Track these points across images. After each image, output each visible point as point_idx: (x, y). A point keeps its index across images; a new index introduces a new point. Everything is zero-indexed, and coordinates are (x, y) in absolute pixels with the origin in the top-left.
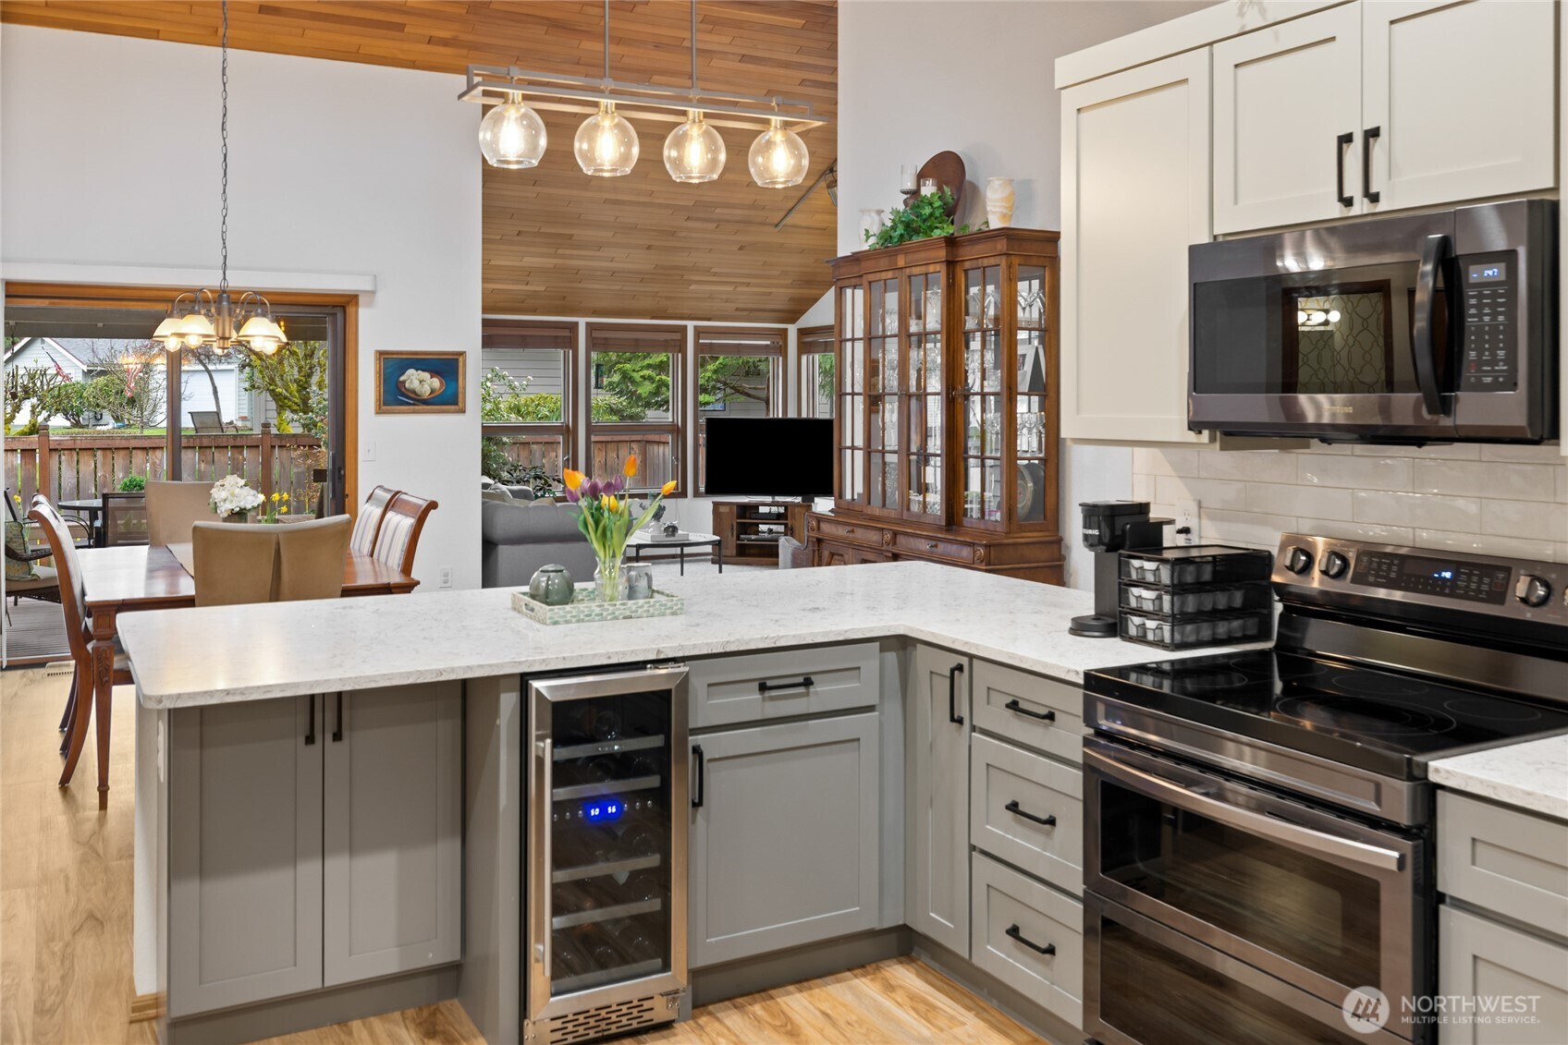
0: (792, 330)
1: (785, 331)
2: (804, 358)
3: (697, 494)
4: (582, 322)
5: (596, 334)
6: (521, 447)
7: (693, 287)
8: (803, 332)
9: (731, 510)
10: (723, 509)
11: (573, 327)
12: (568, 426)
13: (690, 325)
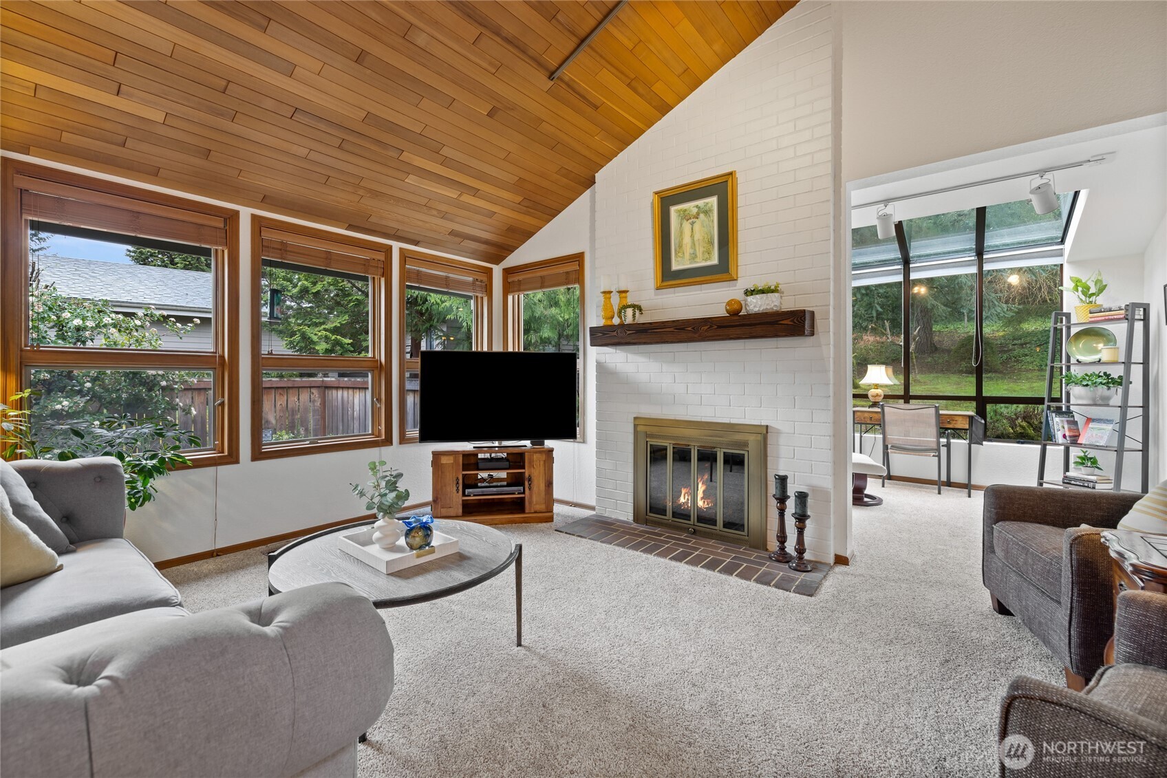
0: (497, 271)
1: (491, 269)
2: (510, 298)
3: (403, 440)
4: (246, 214)
5: (267, 235)
6: (195, 394)
7: (411, 179)
8: (507, 272)
9: (455, 460)
10: (445, 460)
11: (232, 218)
12: (222, 357)
13: (396, 246)
